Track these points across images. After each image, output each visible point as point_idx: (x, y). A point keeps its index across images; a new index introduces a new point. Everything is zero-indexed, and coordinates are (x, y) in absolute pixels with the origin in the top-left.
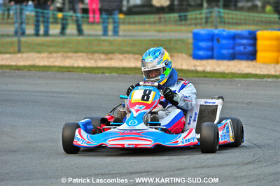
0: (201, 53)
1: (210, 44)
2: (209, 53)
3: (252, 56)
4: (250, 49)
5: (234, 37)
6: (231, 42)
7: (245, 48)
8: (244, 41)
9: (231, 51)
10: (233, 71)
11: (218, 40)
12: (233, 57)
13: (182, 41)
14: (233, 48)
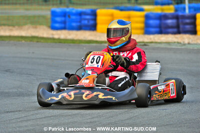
0: (57, 25)
1: (63, 19)
2: (63, 25)
3: (93, 27)
4: (92, 22)
5: (80, 14)
6: (78, 17)
7: (88, 22)
8: (88, 17)
9: (78, 24)
10: (80, 38)
11: (69, 16)
12: (80, 28)
13: (44, 17)
14: (80, 22)
